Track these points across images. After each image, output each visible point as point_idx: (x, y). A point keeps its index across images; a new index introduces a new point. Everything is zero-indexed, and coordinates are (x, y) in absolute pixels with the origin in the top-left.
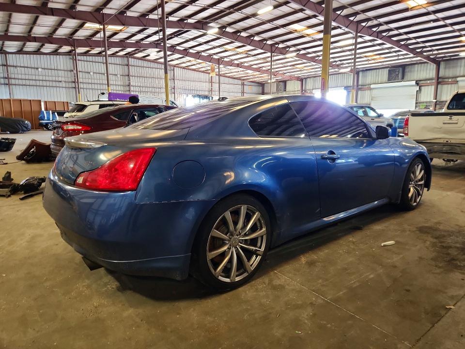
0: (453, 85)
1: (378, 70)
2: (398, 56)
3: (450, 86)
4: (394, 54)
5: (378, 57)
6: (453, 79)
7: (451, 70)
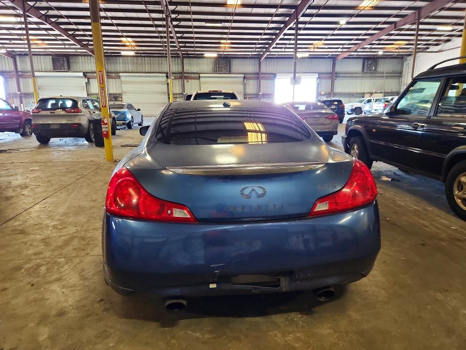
0: (117, 80)
1: (39, 57)
2: (65, 44)
3: (114, 80)
4: (60, 42)
5: (40, 42)
6: (116, 74)
7: (112, 65)
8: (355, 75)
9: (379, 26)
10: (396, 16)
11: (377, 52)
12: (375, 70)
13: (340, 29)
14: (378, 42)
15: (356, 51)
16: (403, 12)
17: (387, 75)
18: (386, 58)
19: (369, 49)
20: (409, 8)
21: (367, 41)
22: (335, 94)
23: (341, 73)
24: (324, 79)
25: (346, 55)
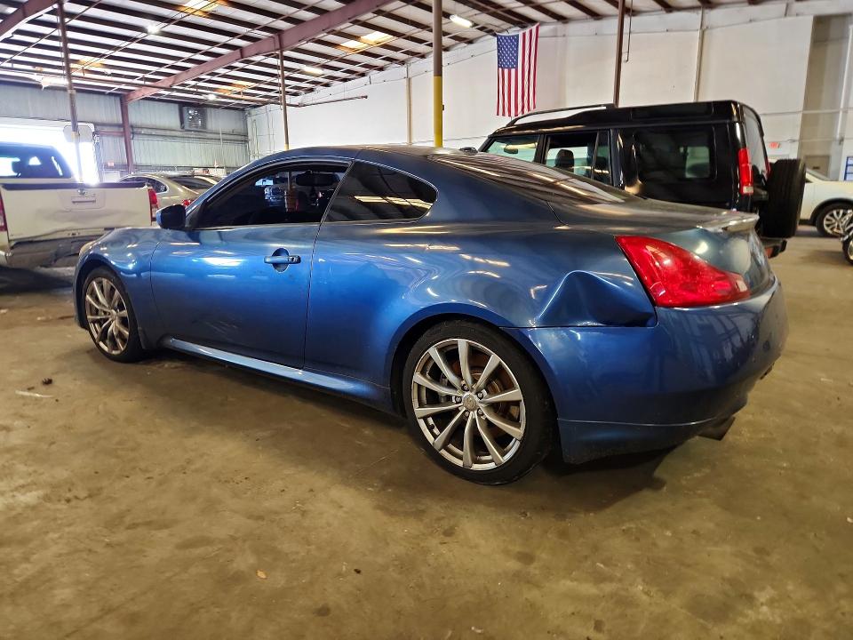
8: (168, 133)
9: (216, 50)
10: (245, 38)
11: (207, 94)
12: (204, 125)
13: (143, 42)
14: (209, 77)
15: (170, 89)
16: (256, 33)
17: (225, 136)
18: (218, 107)
19: (194, 87)
20: (266, 29)
21: (190, 73)
22: (137, 167)
23: (142, 128)
24: (108, 136)
25: (149, 93)
